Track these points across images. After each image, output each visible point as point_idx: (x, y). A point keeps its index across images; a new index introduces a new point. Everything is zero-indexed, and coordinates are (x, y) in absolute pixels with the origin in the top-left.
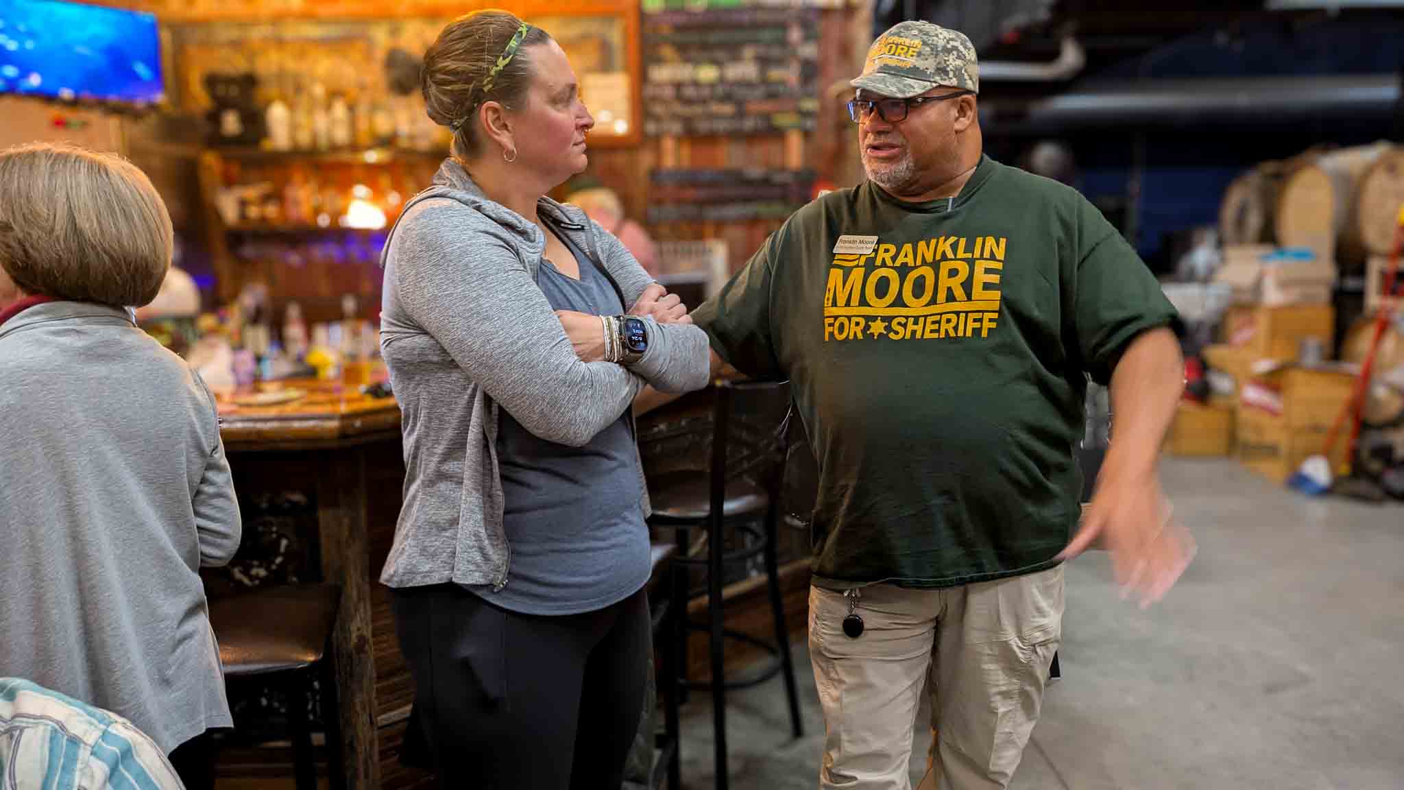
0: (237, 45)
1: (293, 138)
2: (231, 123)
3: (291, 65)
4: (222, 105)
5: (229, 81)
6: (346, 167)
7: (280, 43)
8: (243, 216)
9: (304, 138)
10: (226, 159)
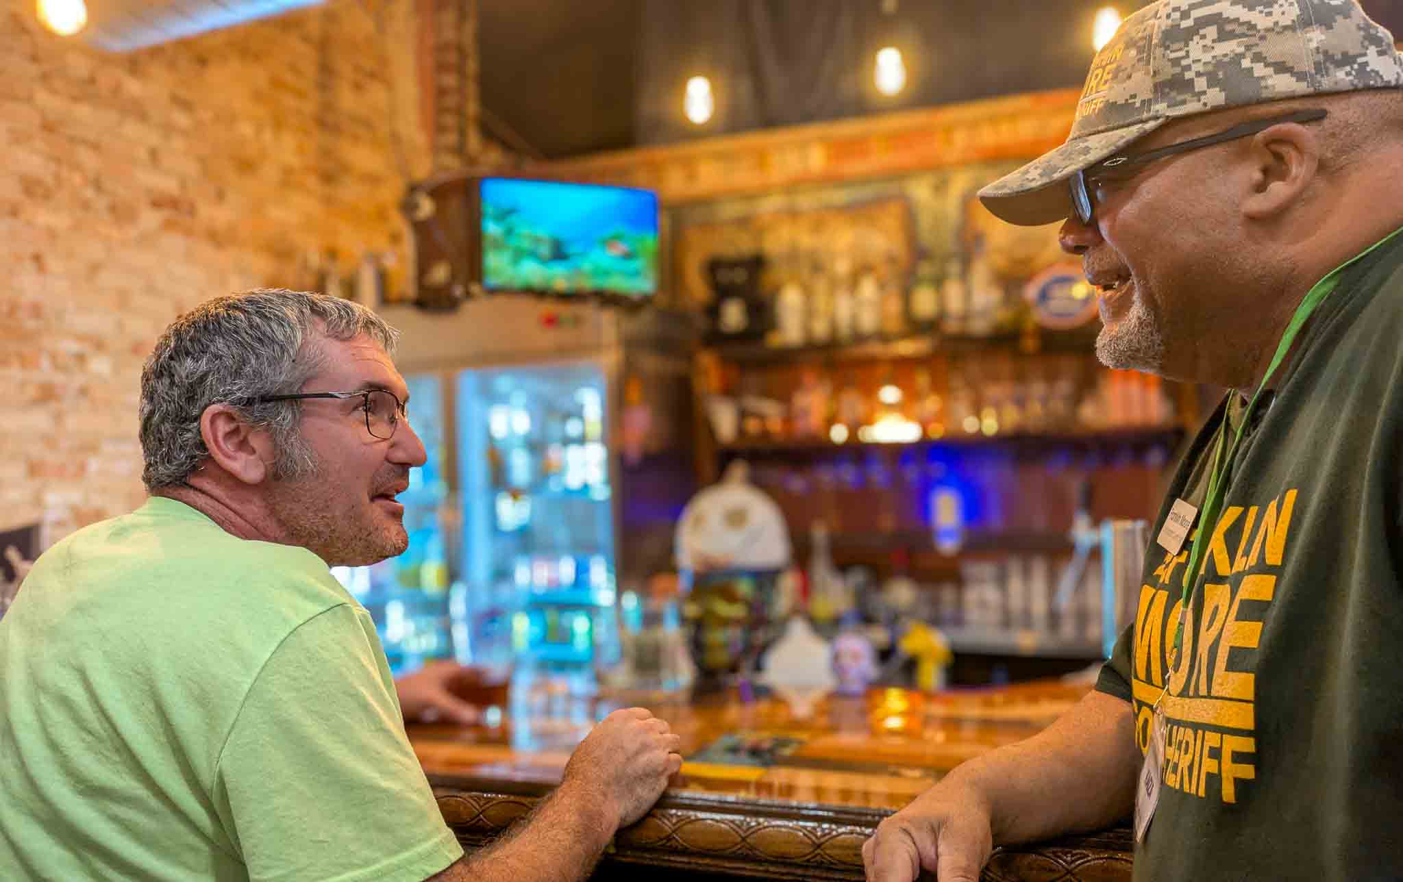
0: (743, 222)
1: (807, 330)
2: (733, 315)
3: (806, 241)
4: (723, 292)
5: (734, 264)
6: (871, 362)
7: (793, 214)
8: (741, 432)
9: (820, 329)
10: (725, 361)
